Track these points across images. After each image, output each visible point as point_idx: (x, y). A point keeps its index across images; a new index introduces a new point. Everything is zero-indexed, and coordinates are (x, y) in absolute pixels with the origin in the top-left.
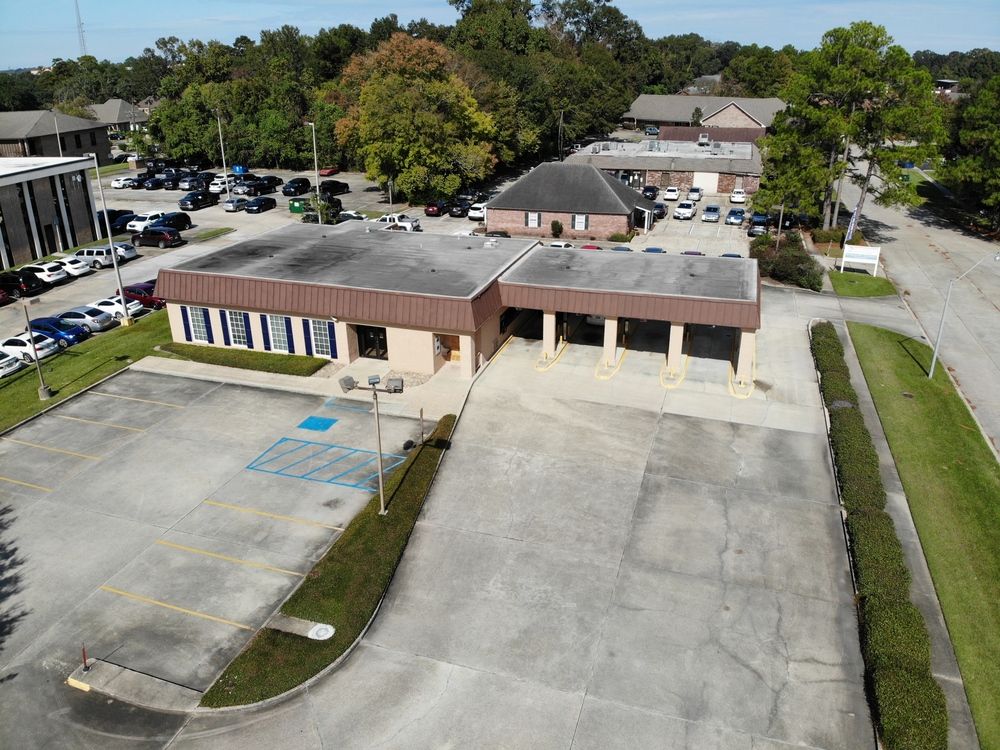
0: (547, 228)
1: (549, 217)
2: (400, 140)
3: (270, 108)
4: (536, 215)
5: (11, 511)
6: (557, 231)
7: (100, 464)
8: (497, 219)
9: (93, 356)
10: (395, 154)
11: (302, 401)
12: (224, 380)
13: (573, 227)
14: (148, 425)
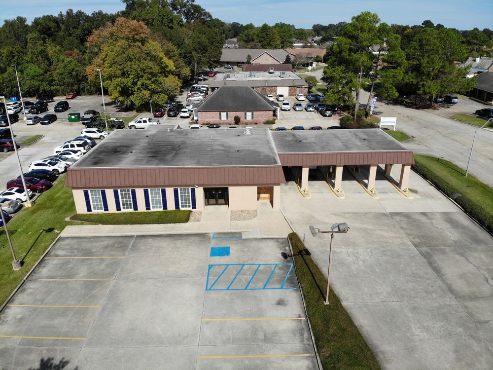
0: (232, 120)
1: (233, 115)
2: (132, 76)
3: (27, 63)
4: (226, 113)
5: (67, 362)
6: (237, 121)
7: (103, 310)
8: (204, 117)
9: (26, 231)
10: (129, 84)
11: (197, 239)
12: (135, 234)
13: (246, 118)
14: (111, 274)
